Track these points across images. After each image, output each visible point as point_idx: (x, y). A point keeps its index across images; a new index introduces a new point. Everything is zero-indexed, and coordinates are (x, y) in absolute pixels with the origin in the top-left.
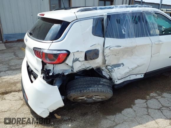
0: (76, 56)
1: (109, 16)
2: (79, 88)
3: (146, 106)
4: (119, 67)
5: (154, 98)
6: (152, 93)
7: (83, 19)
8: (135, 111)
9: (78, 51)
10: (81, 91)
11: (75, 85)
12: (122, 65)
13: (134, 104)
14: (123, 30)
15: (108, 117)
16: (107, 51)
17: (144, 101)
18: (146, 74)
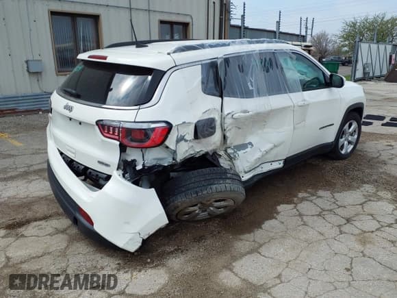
0: (182, 132)
1: (227, 61)
2: (194, 188)
3: (298, 213)
4: (244, 149)
5: (307, 200)
6: (300, 194)
7: (186, 66)
8: (283, 223)
9: (184, 123)
10: (197, 193)
11: (184, 184)
12: (250, 146)
13: (278, 213)
14: (249, 84)
15: (242, 237)
16: (228, 121)
17: (292, 206)
18: (286, 161)
